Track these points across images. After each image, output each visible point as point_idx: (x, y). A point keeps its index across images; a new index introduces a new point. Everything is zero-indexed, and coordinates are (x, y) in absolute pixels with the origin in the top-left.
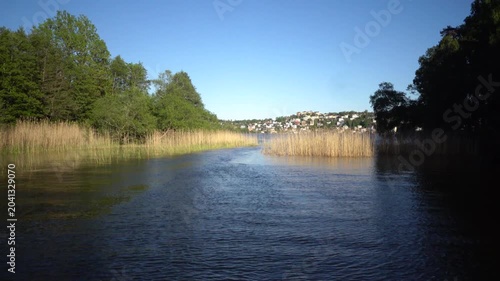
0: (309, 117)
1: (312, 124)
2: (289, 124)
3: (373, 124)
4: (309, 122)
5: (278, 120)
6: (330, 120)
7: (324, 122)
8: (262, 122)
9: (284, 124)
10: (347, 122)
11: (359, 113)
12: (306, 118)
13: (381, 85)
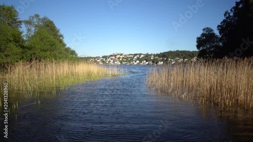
0: (119, 56)
1: (121, 60)
2: (109, 60)
3: (151, 60)
4: (119, 58)
5: (103, 57)
6: (130, 57)
7: (127, 58)
8: (95, 58)
9: (106, 59)
10: (138, 59)
11: (144, 55)
12: (118, 56)
13: (204, 29)
